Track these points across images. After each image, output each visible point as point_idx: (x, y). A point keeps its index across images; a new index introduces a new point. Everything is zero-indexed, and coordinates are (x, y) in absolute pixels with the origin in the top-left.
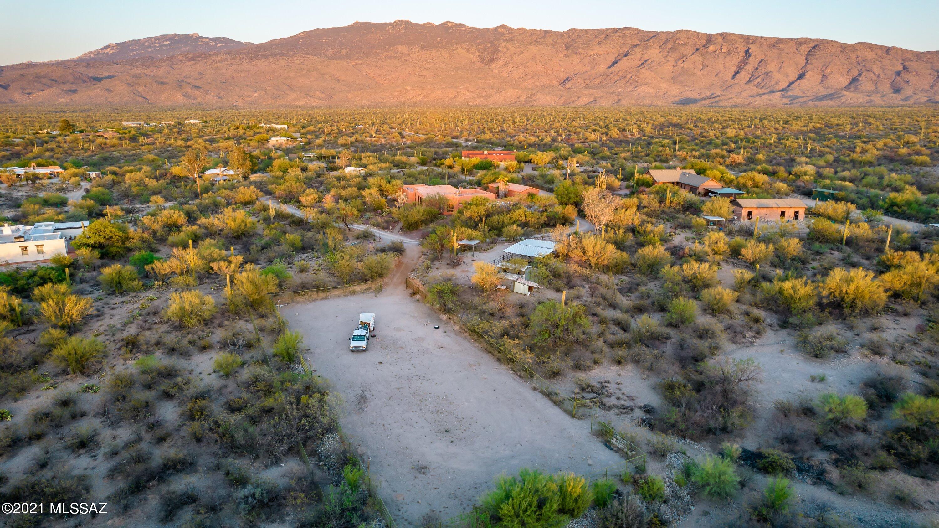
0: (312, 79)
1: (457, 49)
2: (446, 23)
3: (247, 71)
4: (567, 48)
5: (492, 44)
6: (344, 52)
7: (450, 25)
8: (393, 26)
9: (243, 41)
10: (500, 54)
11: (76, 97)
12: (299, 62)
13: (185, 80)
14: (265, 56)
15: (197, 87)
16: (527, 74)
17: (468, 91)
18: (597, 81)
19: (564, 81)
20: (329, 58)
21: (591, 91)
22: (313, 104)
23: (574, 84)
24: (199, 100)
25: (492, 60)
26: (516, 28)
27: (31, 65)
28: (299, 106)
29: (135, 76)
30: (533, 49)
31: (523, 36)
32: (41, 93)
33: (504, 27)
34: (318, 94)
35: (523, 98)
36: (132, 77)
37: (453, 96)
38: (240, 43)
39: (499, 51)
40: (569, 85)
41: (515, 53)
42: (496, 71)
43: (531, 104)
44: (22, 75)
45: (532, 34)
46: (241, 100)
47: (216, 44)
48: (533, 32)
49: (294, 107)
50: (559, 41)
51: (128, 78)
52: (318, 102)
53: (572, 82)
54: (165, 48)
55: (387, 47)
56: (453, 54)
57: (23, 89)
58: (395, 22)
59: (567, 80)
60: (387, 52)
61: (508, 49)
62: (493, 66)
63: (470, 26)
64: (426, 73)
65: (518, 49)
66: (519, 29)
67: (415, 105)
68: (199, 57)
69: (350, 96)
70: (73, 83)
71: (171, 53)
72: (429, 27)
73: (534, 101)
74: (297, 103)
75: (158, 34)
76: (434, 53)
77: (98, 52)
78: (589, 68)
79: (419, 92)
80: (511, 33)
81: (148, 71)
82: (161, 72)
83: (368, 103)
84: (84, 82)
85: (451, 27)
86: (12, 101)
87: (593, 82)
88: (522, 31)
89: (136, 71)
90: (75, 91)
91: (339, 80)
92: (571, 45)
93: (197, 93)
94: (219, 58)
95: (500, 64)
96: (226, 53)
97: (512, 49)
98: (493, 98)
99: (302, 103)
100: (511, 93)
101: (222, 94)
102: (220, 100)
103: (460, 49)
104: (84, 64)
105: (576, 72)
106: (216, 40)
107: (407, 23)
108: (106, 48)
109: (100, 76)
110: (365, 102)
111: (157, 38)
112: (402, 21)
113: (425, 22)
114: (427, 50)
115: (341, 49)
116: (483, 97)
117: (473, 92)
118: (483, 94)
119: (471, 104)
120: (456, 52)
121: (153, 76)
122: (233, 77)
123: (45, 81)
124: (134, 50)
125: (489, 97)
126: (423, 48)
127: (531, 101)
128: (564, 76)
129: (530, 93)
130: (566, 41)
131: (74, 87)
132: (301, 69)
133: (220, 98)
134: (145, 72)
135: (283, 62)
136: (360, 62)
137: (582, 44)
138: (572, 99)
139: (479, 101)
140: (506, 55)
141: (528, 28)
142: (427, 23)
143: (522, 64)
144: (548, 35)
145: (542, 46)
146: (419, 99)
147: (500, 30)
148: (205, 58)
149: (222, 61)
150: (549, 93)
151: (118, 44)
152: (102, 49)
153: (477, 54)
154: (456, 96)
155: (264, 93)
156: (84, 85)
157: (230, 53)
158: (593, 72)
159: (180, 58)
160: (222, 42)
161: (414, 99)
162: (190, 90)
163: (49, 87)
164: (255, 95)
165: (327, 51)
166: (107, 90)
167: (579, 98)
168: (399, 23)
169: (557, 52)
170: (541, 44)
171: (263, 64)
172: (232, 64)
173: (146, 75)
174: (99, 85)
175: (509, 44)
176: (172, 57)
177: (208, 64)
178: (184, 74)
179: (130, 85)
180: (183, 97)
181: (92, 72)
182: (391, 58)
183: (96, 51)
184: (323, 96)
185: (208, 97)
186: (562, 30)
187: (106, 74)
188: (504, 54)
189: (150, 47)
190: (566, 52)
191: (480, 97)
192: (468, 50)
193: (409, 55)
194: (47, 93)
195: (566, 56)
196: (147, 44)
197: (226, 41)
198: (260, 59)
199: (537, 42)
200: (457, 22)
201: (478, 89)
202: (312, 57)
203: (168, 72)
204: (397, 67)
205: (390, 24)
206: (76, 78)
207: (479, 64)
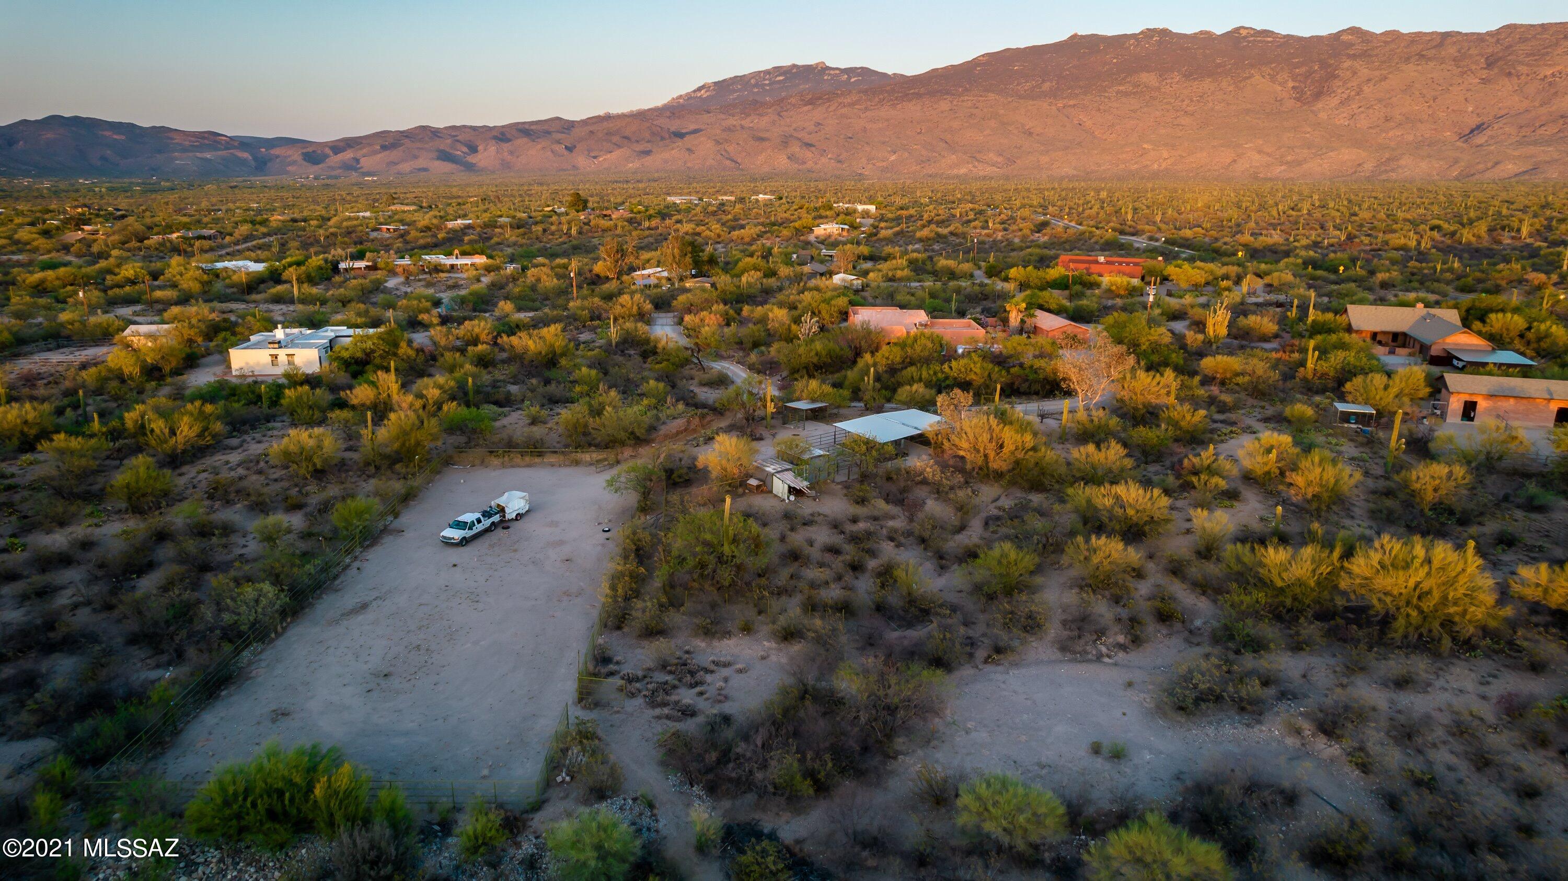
0: (988, 132)
1: (1251, 76)
2: (1237, 30)
3: (887, 120)
4: (1489, 65)
5: (1324, 65)
6: (1047, 86)
7: (1244, 32)
8: (1137, 40)
9: (890, 73)
10: (1337, 83)
11: (648, 161)
12: (970, 103)
13: (795, 134)
14: (919, 96)
15: (809, 145)
16: (1387, 119)
17: (1260, 152)
18: (1551, 130)
19: (1472, 131)
20: (1020, 97)
21: (1532, 150)
22: (981, 173)
23: (1492, 137)
24: (810, 164)
25: (1318, 95)
26: (1378, 32)
27: (608, 118)
28: (958, 176)
29: (729, 129)
30: (1411, 70)
31: (1393, 46)
32: (609, 156)
33: (1354, 31)
34: (992, 156)
35: (1369, 166)
36: (724, 130)
37: (1228, 161)
38: (885, 75)
39: (1336, 77)
40: (1480, 139)
41: (1369, 80)
42: (1323, 116)
43: (1384, 177)
44: (591, 132)
45: (1412, 42)
46: (870, 166)
47: (850, 78)
48: (1416, 38)
49: (948, 178)
50: (1473, 51)
51: (718, 132)
52: (989, 170)
53: (1488, 132)
54: (777, 86)
55: (1123, 76)
56: (1242, 85)
57: (589, 151)
58: (1142, 32)
59: (1479, 128)
60: (1120, 84)
61: (1355, 73)
62: (1320, 105)
63: (1284, 33)
64: (1185, 121)
65: (1377, 73)
66: (1387, 33)
67: (1155, 175)
68: (820, 98)
69: (1045, 159)
70: (648, 142)
71: (783, 94)
72: (1205, 38)
73: (1393, 170)
74: (955, 171)
75: (768, 66)
76: (1207, 84)
77: (689, 97)
78: (1537, 104)
79: (1165, 154)
80: (1368, 42)
81: (746, 123)
82: (764, 122)
83: (1072, 172)
84: (663, 139)
85: (1245, 37)
86: (575, 167)
87: (1541, 131)
88: (1393, 36)
89: (732, 121)
90: (648, 153)
91: (1030, 134)
92: (1500, 59)
93: (809, 155)
94: (848, 100)
95: (1335, 101)
96: (859, 92)
97: (1364, 72)
98: (1305, 166)
99: (963, 171)
100: (1347, 155)
101: (844, 155)
102: (839, 165)
103: (1257, 77)
104: (668, 114)
105: (1503, 112)
106: (850, 71)
107: (1165, 32)
108: (699, 89)
109: (684, 131)
110: (1068, 170)
111: (767, 72)
112: (1154, 30)
113: (1197, 30)
114: (1195, 79)
115: (1044, 81)
116: (1287, 163)
117: (1268, 155)
118: (1289, 158)
119: (1261, 175)
120: (1248, 81)
121: (751, 128)
122: (864, 130)
123: (616, 139)
124: (735, 91)
125: (1299, 163)
126: (1187, 76)
127: (1386, 171)
128: (1473, 121)
129: (1387, 155)
130: (1490, 50)
131: (648, 146)
132: (971, 115)
133: (839, 162)
134: (743, 123)
135: (944, 105)
136: (1072, 102)
137: (1528, 55)
138: (1481, 167)
139: (1278, 170)
140: (1349, 85)
141: (1404, 30)
142: (1201, 32)
143: (1380, 101)
144: (1449, 40)
145: (1431, 64)
146: (1164, 165)
147: (1345, 37)
148: (829, 100)
149: (852, 105)
150: (1429, 156)
151: (715, 83)
152: (695, 91)
153: (1291, 84)
154: (1235, 161)
155: (906, 154)
156: (661, 143)
157: (865, 92)
158: (1544, 110)
159: (793, 100)
160: (859, 75)
161: (1156, 166)
162: (798, 149)
163: (619, 147)
164: (893, 158)
165: (1018, 84)
166: (688, 150)
167: (1497, 163)
168: (1149, 34)
169: (1463, 73)
170: (1430, 59)
171: (913, 109)
172: (866, 109)
173: (742, 127)
174: (680, 143)
175: (1357, 64)
176: (782, 100)
177: (832, 108)
178: (794, 126)
179: (718, 142)
180: (786, 161)
181: (675, 125)
182: (1126, 94)
183: (688, 94)
184: (1000, 159)
185: (824, 160)
186: (1483, 30)
187: (692, 127)
188: (1345, 83)
189: (756, 85)
190: (1484, 74)
191: (1282, 163)
192: (1273, 78)
193: (1158, 89)
194: (617, 154)
195: (1484, 81)
196: (753, 81)
197: (865, 72)
198: (910, 100)
199: (1423, 56)
200: (1259, 28)
201: (1279, 148)
202: (992, 96)
203: (774, 122)
204: (1134, 111)
205: (1134, 36)
206: (653, 134)
207: (1290, 104)
